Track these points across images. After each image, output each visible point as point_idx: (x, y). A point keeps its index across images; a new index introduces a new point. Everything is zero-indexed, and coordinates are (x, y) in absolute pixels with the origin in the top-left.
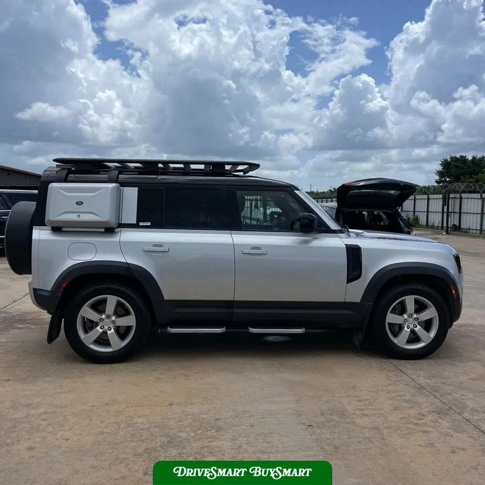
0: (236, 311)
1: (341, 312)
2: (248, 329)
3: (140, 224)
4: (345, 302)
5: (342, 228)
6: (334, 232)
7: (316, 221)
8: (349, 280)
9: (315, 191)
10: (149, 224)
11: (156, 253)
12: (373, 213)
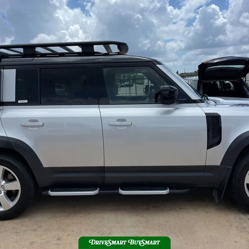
0: (107, 175)
1: (202, 174)
2: (118, 190)
3: (19, 102)
4: (205, 166)
5: (202, 97)
6: (195, 102)
7: (177, 92)
8: (209, 146)
9: (187, 73)
10: (26, 101)
11: (32, 128)
12: (223, 82)
